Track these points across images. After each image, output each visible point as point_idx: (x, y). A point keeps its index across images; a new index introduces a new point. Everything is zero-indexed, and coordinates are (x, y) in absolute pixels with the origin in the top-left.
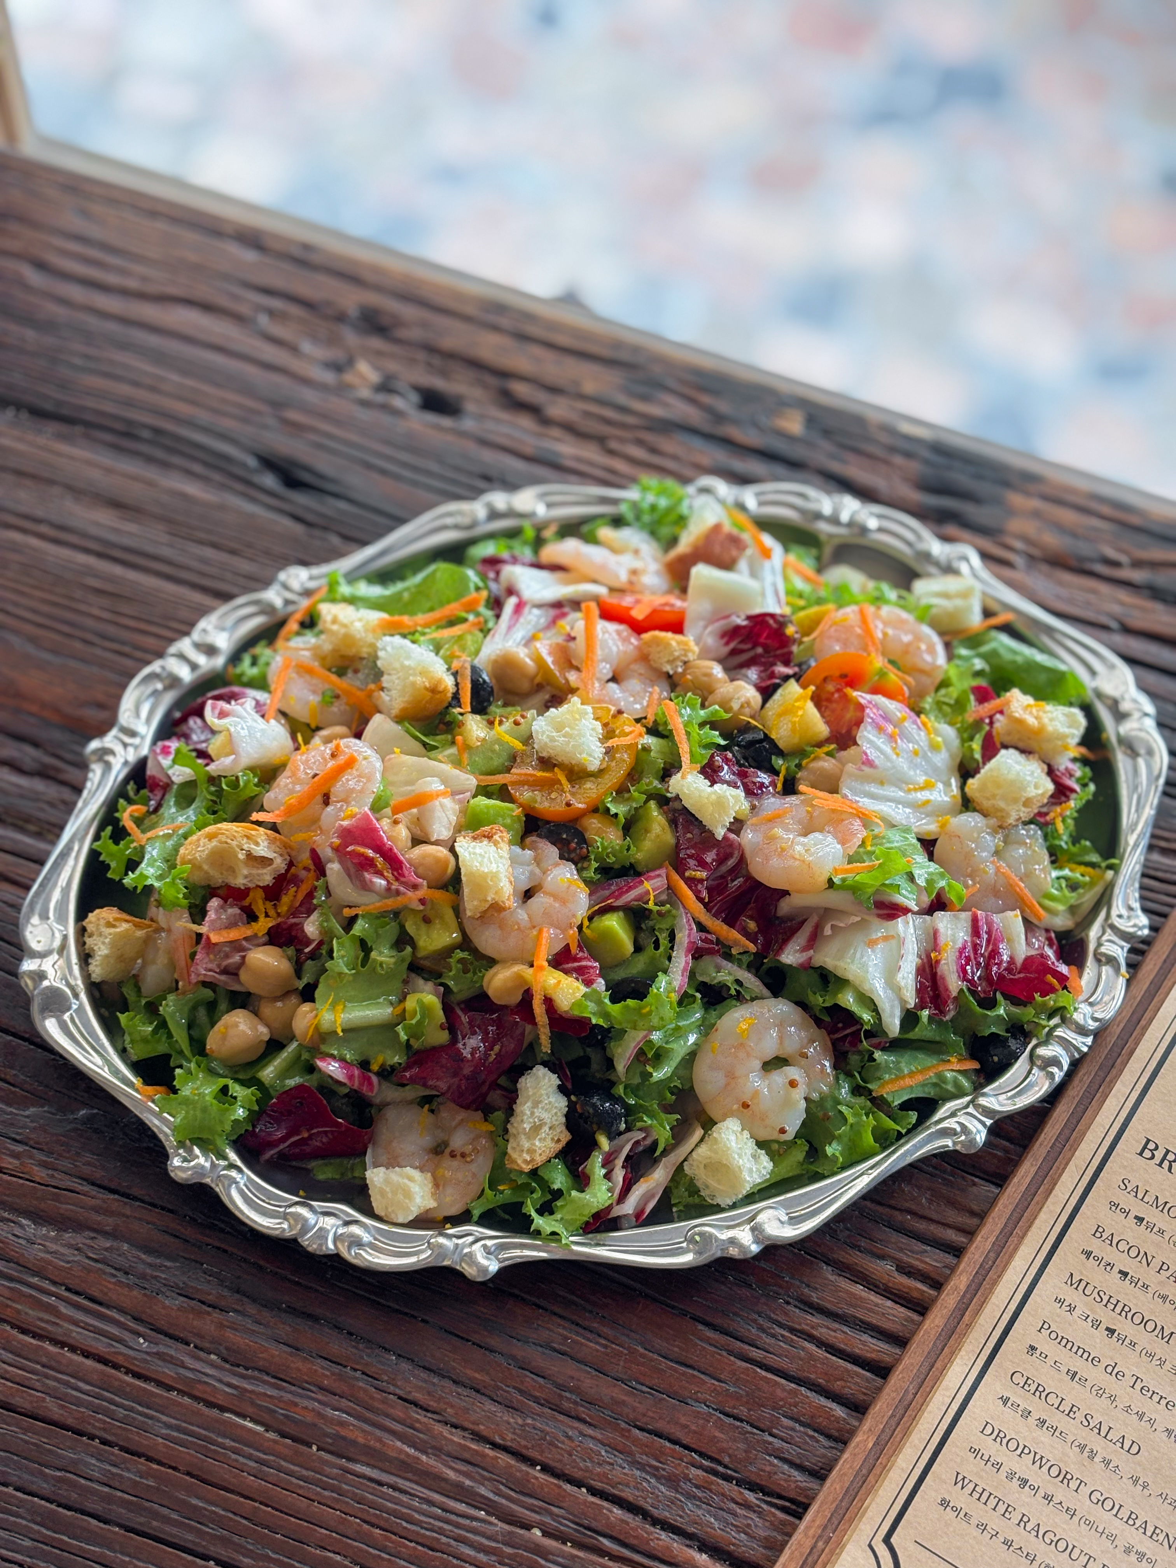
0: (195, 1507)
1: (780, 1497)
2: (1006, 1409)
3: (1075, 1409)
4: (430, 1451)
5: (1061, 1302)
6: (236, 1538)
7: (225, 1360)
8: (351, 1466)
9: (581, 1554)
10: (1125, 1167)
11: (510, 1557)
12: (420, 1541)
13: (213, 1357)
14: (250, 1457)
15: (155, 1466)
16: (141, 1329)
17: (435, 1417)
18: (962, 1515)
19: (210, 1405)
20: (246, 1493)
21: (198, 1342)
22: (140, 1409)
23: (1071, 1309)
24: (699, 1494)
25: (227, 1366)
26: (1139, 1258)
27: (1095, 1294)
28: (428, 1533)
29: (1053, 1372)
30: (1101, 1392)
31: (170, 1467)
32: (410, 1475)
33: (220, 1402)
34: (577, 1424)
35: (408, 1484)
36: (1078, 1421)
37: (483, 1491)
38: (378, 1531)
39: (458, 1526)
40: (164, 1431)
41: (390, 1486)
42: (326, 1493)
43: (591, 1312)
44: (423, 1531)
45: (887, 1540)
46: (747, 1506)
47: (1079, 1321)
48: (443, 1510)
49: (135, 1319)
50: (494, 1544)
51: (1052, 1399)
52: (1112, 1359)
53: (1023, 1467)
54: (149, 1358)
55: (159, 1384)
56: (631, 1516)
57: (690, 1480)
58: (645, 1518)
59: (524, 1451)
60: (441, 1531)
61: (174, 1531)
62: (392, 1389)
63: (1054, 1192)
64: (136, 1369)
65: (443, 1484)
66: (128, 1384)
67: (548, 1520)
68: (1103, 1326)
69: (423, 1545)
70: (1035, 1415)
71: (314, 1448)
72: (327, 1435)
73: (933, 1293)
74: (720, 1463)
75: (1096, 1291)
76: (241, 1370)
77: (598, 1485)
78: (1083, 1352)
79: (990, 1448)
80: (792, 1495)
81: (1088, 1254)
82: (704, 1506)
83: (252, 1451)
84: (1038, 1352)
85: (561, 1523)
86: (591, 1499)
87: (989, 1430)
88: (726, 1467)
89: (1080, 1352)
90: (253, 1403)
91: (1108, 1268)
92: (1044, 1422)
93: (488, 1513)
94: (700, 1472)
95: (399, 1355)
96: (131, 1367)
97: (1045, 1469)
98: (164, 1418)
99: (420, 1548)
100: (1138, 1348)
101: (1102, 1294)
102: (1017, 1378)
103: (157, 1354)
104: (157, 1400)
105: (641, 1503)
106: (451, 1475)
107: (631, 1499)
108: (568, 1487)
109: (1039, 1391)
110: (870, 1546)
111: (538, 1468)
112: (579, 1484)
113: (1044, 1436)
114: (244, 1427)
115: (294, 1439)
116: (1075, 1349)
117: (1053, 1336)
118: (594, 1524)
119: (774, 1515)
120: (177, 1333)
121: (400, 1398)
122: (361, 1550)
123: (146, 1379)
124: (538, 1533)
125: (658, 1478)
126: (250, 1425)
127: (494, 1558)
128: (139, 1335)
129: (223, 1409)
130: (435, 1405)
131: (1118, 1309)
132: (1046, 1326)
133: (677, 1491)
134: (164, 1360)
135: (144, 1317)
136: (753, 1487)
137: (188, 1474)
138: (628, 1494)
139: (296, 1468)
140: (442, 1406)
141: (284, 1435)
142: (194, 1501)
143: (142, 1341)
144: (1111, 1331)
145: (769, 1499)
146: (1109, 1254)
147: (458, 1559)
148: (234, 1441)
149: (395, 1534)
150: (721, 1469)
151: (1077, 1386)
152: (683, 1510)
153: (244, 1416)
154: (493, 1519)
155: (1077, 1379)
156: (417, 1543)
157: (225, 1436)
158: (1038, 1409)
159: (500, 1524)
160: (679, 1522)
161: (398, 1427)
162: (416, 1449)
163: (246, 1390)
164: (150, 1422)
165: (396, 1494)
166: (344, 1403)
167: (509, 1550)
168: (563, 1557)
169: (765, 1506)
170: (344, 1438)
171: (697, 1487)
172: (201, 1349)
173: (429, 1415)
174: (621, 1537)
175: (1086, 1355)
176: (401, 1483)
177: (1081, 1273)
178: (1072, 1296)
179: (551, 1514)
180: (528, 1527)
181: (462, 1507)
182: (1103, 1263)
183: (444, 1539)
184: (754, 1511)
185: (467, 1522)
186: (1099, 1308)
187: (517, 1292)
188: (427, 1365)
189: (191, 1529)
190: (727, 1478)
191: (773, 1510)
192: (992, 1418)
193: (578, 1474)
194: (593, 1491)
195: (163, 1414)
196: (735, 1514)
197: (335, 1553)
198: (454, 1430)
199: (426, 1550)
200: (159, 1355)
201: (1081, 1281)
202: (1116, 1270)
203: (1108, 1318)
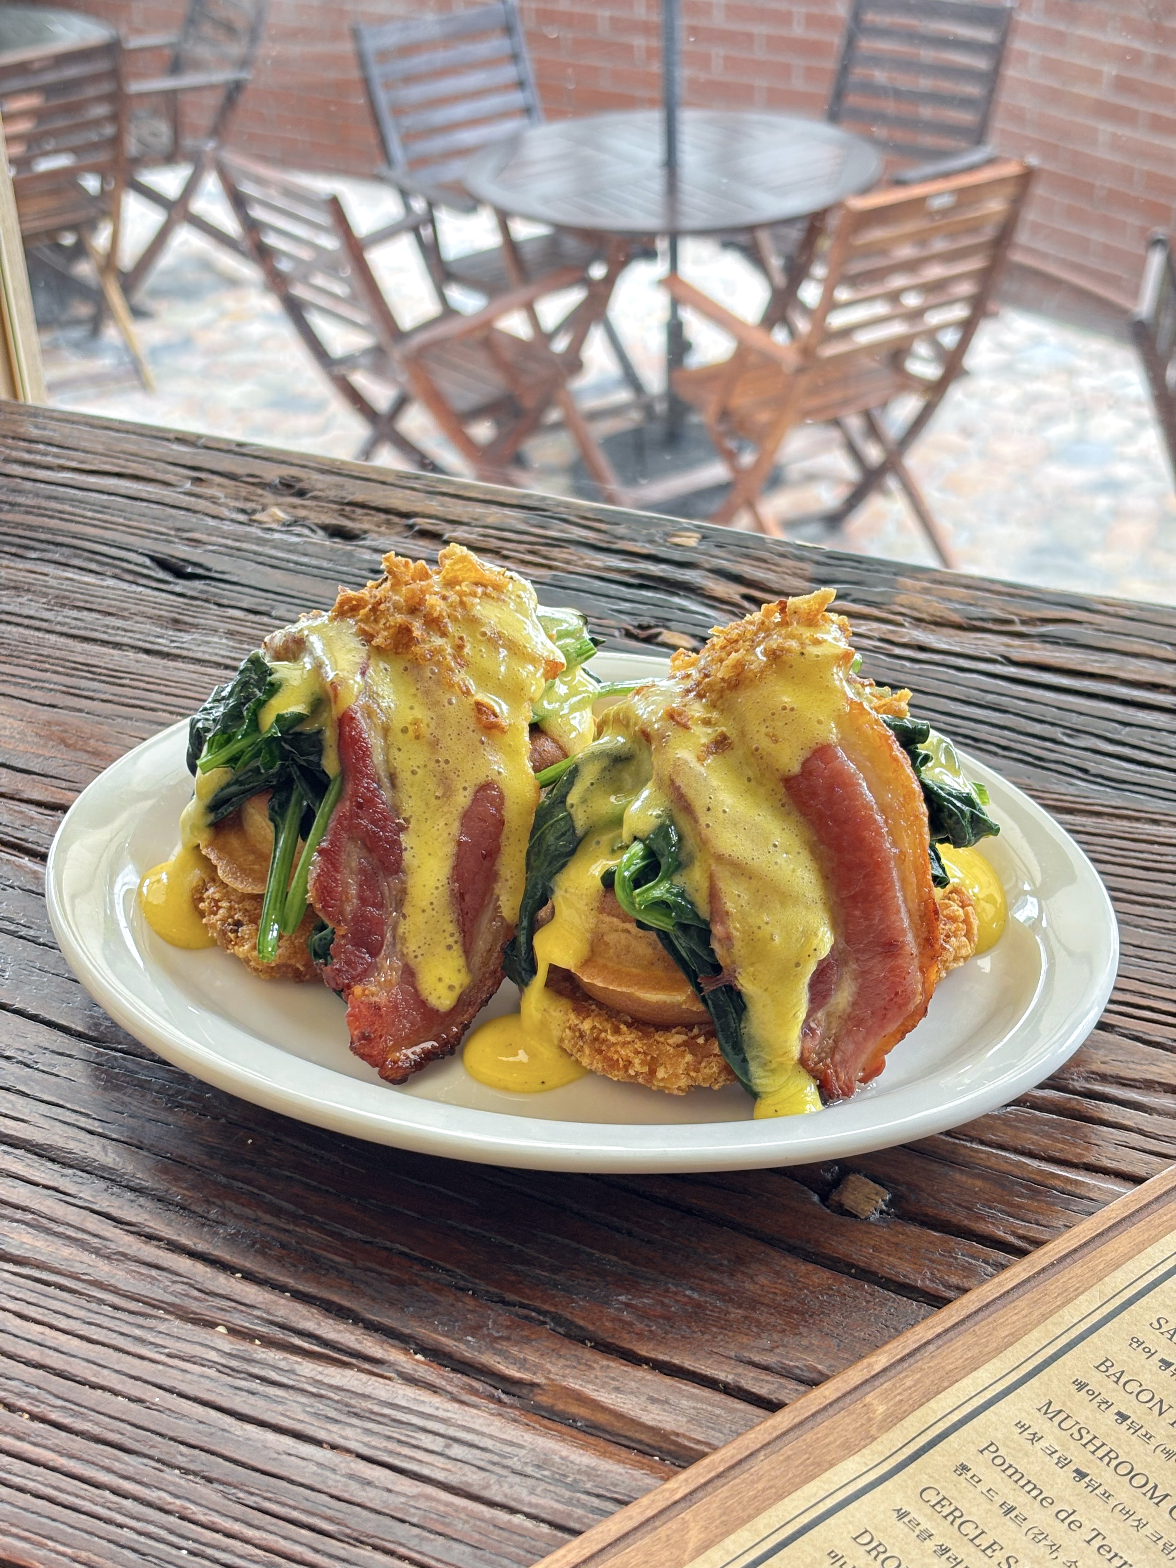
2: (900, 1524)
3: (995, 1547)
5: (1023, 1428)
23: (1035, 1438)
27: (1075, 1430)
29: (981, 1499)
30: (1041, 1537)
36: (995, 1561)
47: (1041, 1453)
51: (968, 1529)
52: (1070, 1504)
68: (1072, 1467)
70: (938, 1540)
78: (1033, 1488)
84: (970, 1474)
87: (866, 1539)
89: (1029, 1487)
91: (1103, 1406)
100: (1113, 1501)
101: (1084, 1432)
102: (930, 1495)
109: (954, 1515)
116: (1022, 1482)
117: (998, 1461)
131: (1101, 1453)
132: (993, 1448)
144: (1082, 1475)
151: (1010, 1523)
155: (1013, 1515)
158: (944, 1533)
175: (1035, 1492)
178: (1040, 1424)
182: (1098, 1399)
186: (1074, 1446)
192: (876, 1528)
201: (1060, 1411)
202: (1114, 1409)
203: (1080, 1458)
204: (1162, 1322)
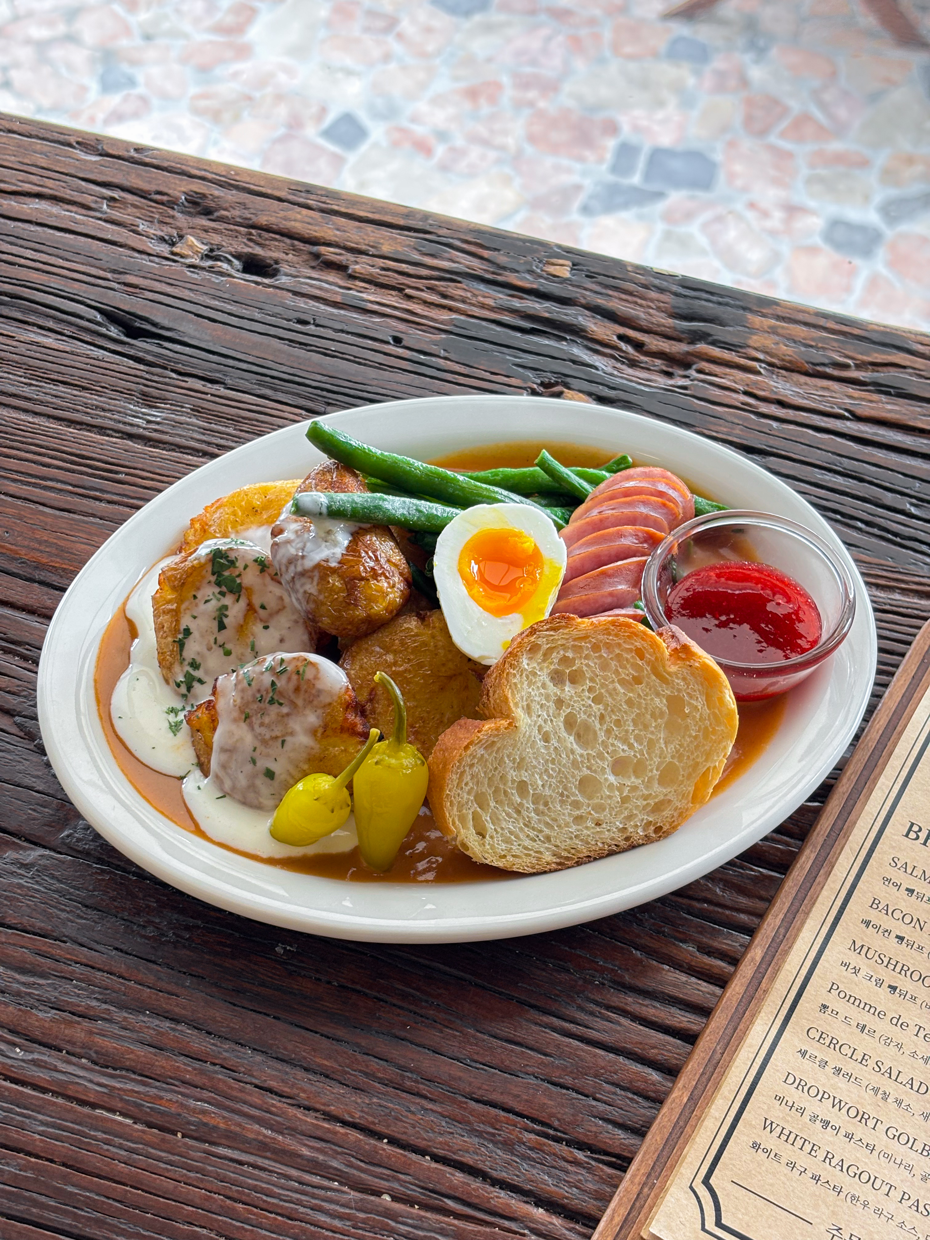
0: (71, 1193)
1: (607, 1153)
2: (805, 1061)
3: (866, 1057)
4: (286, 1131)
5: (846, 965)
6: (109, 1220)
7: (95, 1063)
8: (213, 1149)
9: (428, 1215)
10: (893, 848)
11: (364, 1221)
12: (279, 1211)
13: (83, 1060)
14: (120, 1147)
15: (33, 1160)
16: (17, 1040)
17: (289, 1101)
18: (772, 1155)
19: (83, 1103)
20: (117, 1178)
21: (69, 1048)
22: (18, 1110)
23: (856, 971)
24: (534, 1156)
25: (97, 1068)
26: (913, 924)
27: (876, 957)
28: (287, 1205)
29: (844, 1026)
30: (889, 1041)
31: (48, 1160)
32: (268, 1154)
33: (92, 1100)
34: (418, 1100)
35: (267, 1162)
36: (870, 1067)
37: (335, 1164)
38: (240, 1205)
39: (314, 1196)
40: (41, 1128)
41: (250, 1165)
42: (192, 1174)
43: (427, 1002)
44: (282, 1203)
45: (706, 1182)
46: (576, 1163)
47: (864, 981)
48: (300, 1183)
49: (10, 1031)
50: (347, 1211)
51: (845, 1050)
52: (896, 1012)
53: (825, 1110)
54: (25, 1065)
55: (35, 1087)
56: (472, 1178)
57: (524, 1144)
58: (484, 1180)
59: (372, 1127)
60: (299, 1203)
61: (53, 1216)
62: (249, 1079)
63: (833, 872)
64: (13, 1075)
65: (299, 1160)
66: (7, 1089)
67: (396, 1185)
68: (886, 985)
69: (282, 1215)
70: (832, 1065)
71: (179, 1135)
72: (189, 1123)
73: (732, 969)
74: (550, 1126)
75: (877, 954)
76: (110, 1071)
77: (441, 1152)
78: (869, 1007)
79: (793, 1095)
80: (617, 1151)
81: (867, 923)
82: (538, 1165)
83: (121, 1141)
84: (830, 1010)
85: (408, 1188)
86: (434, 1165)
87: (791, 1080)
88: (556, 1130)
89: (867, 1007)
90: (122, 1100)
91: (886, 934)
92: (840, 1070)
93: (341, 1183)
94: (532, 1136)
95: (254, 1049)
96: (9, 1074)
97: (844, 1111)
98: (40, 1117)
99: (280, 1218)
100: (919, 1002)
101: (882, 956)
102: (813, 1033)
103: (33, 1061)
104: (33, 1101)
105: (481, 1166)
106: (305, 1152)
107: (471, 1163)
108: (414, 1156)
109: (833, 1043)
110: (691, 1188)
111: (385, 1141)
112: (422, 1152)
113: (841, 1082)
114: (115, 1121)
115: (161, 1129)
116: (862, 1005)
117: (842, 995)
118: (438, 1187)
119: (602, 1170)
120: (50, 1041)
121: (256, 1086)
122: (225, 1223)
123: (23, 1083)
124: (387, 1197)
125: (495, 1143)
126: (120, 1118)
127: (348, 1223)
128: (15, 1045)
129: (94, 1106)
130: (288, 1090)
131: (898, 969)
132: (835, 987)
133: (513, 1154)
134: (39, 1066)
135: (19, 1029)
136: (581, 1146)
137: (64, 1165)
138: (468, 1159)
139: (163, 1154)
140: (295, 1091)
141: (150, 1125)
142: (70, 1189)
143: (18, 1050)
144: (893, 988)
145: (596, 1156)
146: (886, 922)
147: (315, 1226)
148: (105, 1133)
149: (256, 1207)
150: (551, 1132)
151: (867, 1037)
152: (520, 1171)
153: (112, 1111)
154: (346, 1189)
155: (866, 1031)
156: (277, 1214)
157: (96, 1129)
158: (834, 1059)
159: (352, 1192)
160: (516, 1181)
161: (257, 1113)
162: (272, 1130)
163: (114, 1087)
164: (27, 1121)
165: (256, 1172)
166: (206, 1094)
167: (362, 1215)
168: (412, 1219)
169: (593, 1163)
170: (205, 1125)
171: (531, 1149)
172: (73, 1055)
173: (284, 1100)
174: (464, 1197)
175: (872, 1010)
176: (260, 1161)
177: (863, 940)
178: (855, 960)
179: (398, 1180)
180: (378, 1194)
181: (316, 1180)
182: (881, 930)
183: (302, 1210)
184: (584, 1168)
185: (322, 1192)
186: (881, 969)
187: (358, 987)
188: (280, 1056)
189: (65, 1213)
190: (558, 1140)
191: (601, 1165)
192: (793, 1069)
193: (422, 1144)
194: (436, 1158)
195: (39, 1113)
196: (567, 1172)
197: (201, 1227)
198: (307, 1112)
199: (285, 1219)
200: (35, 1062)
201: (862, 946)
202: (893, 935)
203: (889, 977)
204: (896, 860)
